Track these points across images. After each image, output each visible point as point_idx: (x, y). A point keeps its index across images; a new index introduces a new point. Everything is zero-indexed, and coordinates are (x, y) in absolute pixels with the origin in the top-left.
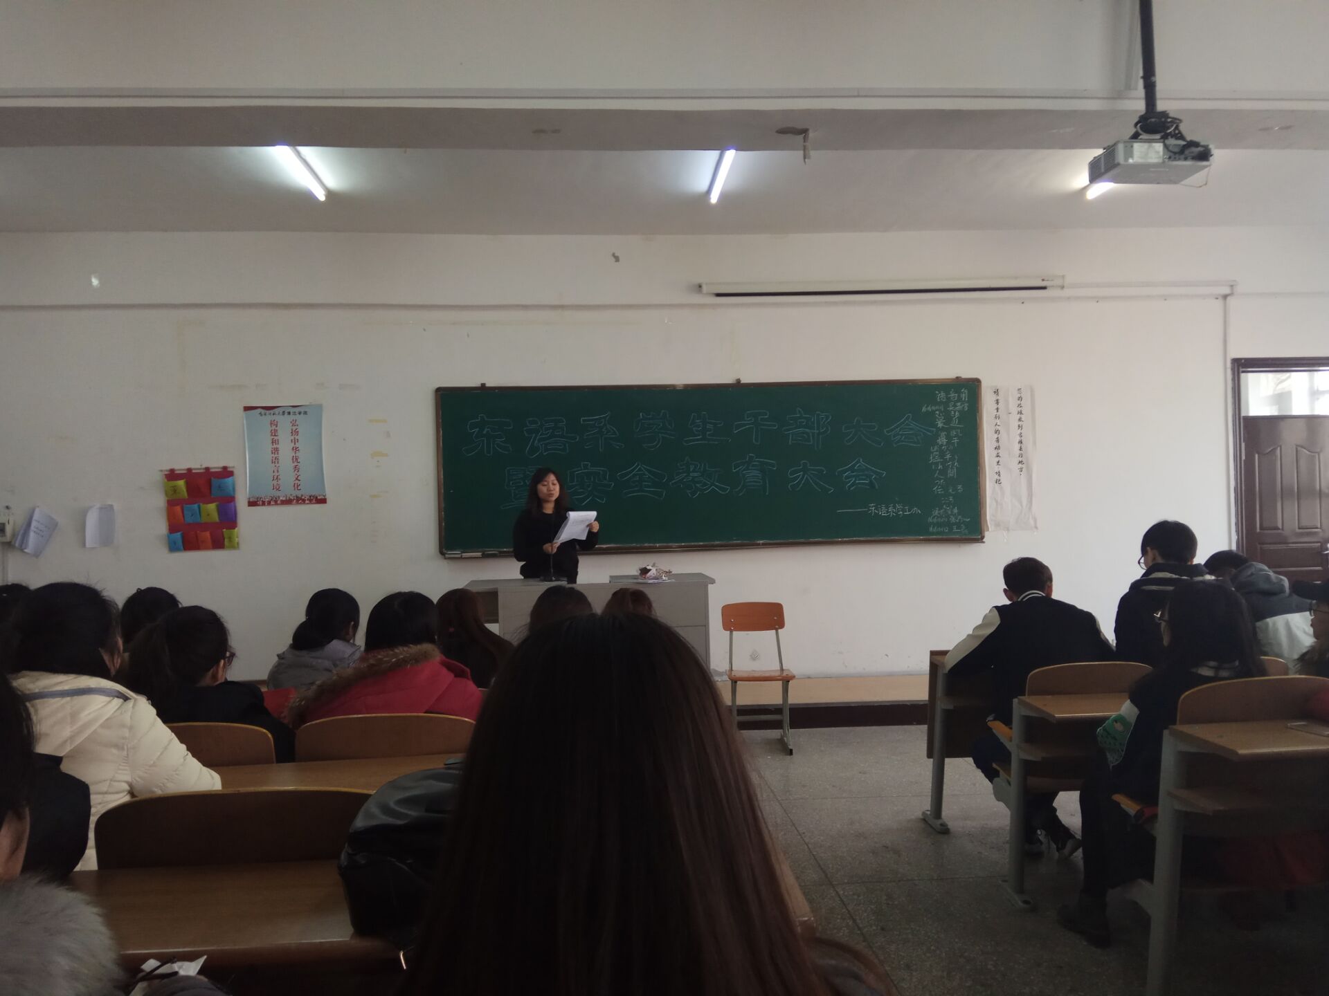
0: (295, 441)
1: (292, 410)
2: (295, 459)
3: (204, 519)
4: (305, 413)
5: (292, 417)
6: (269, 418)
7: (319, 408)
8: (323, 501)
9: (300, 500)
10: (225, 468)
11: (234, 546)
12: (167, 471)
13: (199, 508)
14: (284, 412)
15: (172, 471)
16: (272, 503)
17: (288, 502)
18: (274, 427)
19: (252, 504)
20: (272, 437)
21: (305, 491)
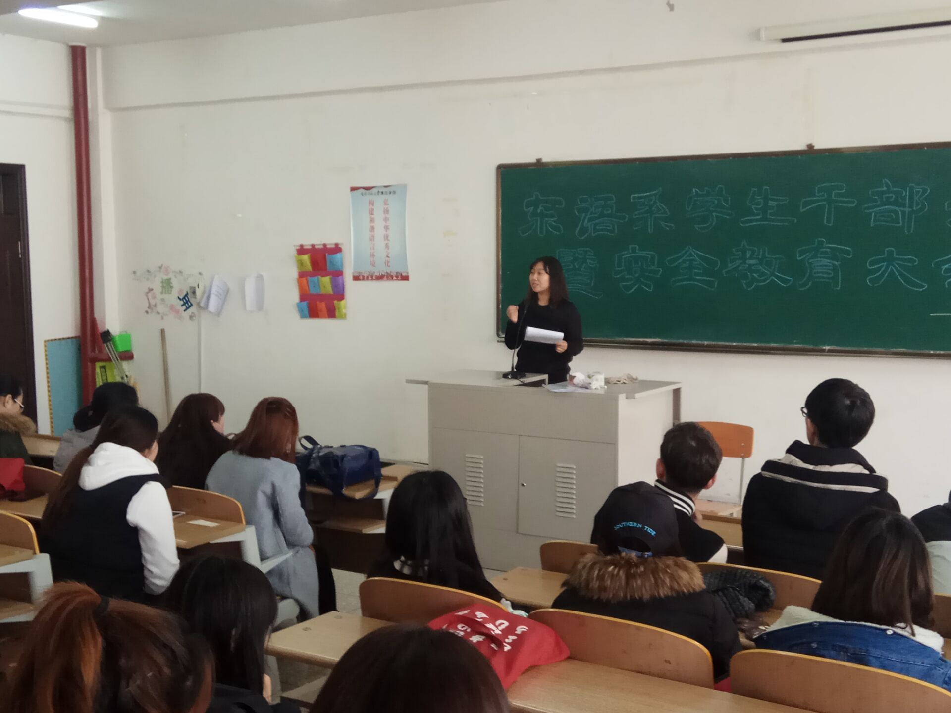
0: (386, 220)
1: (384, 190)
2: (387, 237)
3: (323, 291)
4: (394, 192)
5: (384, 197)
6: (367, 198)
7: (404, 187)
8: (406, 278)
9: (389, 277)
10: (337, 245)
11: (343, 317)
12: (297, 246)
13: (318, 280)
14: (379, 192)
15: (302, 246)
16: (370, 278)
17: (380, 278)
18: (371, 206)
19: (356, 278)
20: (370, 216)
21: (394, 269)
